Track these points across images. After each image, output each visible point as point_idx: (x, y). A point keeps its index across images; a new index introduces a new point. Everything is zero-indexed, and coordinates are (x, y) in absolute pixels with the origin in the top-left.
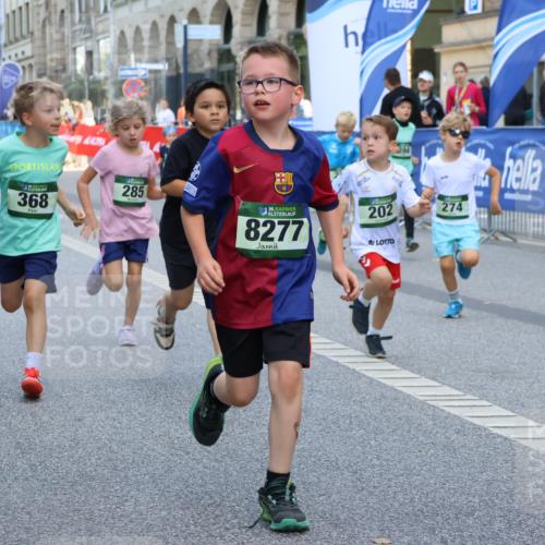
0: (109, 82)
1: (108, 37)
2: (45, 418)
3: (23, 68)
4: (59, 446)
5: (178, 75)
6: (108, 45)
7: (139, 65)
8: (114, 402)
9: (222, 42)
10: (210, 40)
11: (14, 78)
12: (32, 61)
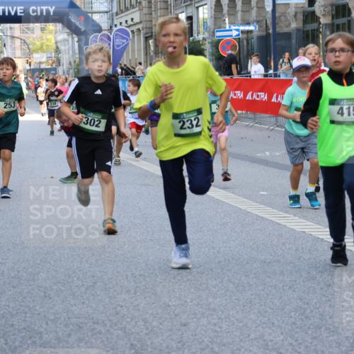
0: (207, 42)
1: (206, 4)
2: (155, 324)
3: (133, 31)
4: (168, 347)
5: (268, 34)
6: (206, 11)
7: (233, 27)
8: (214, 310)
9: (307, 5)
10: (297, 4)
11: (125, 41)
12: (140, 26)
